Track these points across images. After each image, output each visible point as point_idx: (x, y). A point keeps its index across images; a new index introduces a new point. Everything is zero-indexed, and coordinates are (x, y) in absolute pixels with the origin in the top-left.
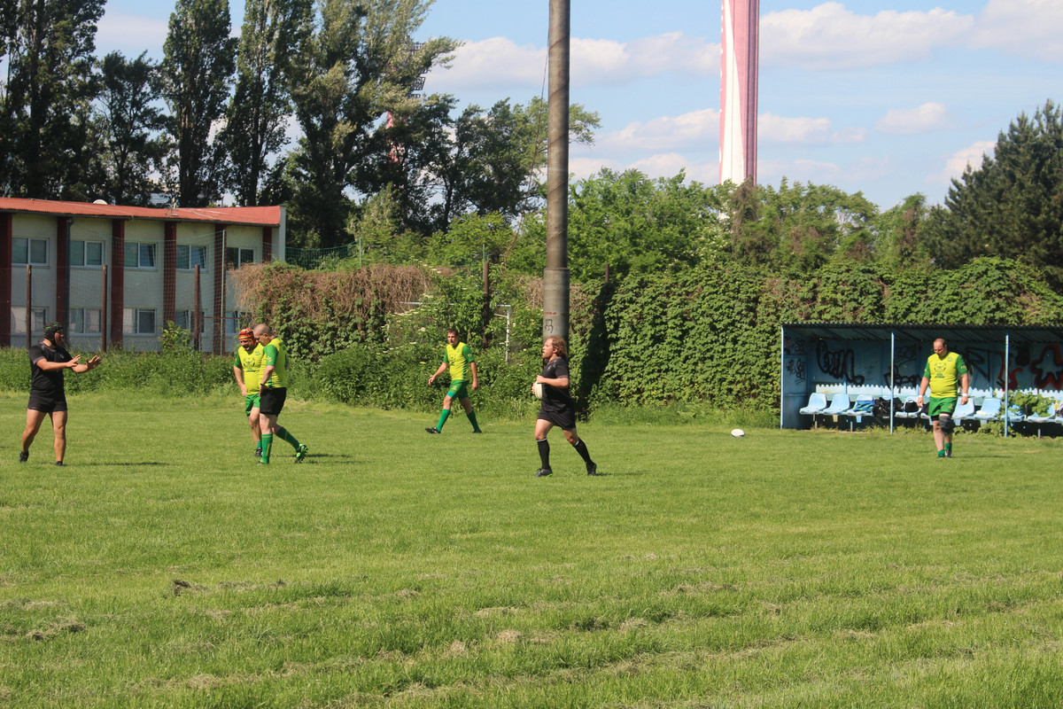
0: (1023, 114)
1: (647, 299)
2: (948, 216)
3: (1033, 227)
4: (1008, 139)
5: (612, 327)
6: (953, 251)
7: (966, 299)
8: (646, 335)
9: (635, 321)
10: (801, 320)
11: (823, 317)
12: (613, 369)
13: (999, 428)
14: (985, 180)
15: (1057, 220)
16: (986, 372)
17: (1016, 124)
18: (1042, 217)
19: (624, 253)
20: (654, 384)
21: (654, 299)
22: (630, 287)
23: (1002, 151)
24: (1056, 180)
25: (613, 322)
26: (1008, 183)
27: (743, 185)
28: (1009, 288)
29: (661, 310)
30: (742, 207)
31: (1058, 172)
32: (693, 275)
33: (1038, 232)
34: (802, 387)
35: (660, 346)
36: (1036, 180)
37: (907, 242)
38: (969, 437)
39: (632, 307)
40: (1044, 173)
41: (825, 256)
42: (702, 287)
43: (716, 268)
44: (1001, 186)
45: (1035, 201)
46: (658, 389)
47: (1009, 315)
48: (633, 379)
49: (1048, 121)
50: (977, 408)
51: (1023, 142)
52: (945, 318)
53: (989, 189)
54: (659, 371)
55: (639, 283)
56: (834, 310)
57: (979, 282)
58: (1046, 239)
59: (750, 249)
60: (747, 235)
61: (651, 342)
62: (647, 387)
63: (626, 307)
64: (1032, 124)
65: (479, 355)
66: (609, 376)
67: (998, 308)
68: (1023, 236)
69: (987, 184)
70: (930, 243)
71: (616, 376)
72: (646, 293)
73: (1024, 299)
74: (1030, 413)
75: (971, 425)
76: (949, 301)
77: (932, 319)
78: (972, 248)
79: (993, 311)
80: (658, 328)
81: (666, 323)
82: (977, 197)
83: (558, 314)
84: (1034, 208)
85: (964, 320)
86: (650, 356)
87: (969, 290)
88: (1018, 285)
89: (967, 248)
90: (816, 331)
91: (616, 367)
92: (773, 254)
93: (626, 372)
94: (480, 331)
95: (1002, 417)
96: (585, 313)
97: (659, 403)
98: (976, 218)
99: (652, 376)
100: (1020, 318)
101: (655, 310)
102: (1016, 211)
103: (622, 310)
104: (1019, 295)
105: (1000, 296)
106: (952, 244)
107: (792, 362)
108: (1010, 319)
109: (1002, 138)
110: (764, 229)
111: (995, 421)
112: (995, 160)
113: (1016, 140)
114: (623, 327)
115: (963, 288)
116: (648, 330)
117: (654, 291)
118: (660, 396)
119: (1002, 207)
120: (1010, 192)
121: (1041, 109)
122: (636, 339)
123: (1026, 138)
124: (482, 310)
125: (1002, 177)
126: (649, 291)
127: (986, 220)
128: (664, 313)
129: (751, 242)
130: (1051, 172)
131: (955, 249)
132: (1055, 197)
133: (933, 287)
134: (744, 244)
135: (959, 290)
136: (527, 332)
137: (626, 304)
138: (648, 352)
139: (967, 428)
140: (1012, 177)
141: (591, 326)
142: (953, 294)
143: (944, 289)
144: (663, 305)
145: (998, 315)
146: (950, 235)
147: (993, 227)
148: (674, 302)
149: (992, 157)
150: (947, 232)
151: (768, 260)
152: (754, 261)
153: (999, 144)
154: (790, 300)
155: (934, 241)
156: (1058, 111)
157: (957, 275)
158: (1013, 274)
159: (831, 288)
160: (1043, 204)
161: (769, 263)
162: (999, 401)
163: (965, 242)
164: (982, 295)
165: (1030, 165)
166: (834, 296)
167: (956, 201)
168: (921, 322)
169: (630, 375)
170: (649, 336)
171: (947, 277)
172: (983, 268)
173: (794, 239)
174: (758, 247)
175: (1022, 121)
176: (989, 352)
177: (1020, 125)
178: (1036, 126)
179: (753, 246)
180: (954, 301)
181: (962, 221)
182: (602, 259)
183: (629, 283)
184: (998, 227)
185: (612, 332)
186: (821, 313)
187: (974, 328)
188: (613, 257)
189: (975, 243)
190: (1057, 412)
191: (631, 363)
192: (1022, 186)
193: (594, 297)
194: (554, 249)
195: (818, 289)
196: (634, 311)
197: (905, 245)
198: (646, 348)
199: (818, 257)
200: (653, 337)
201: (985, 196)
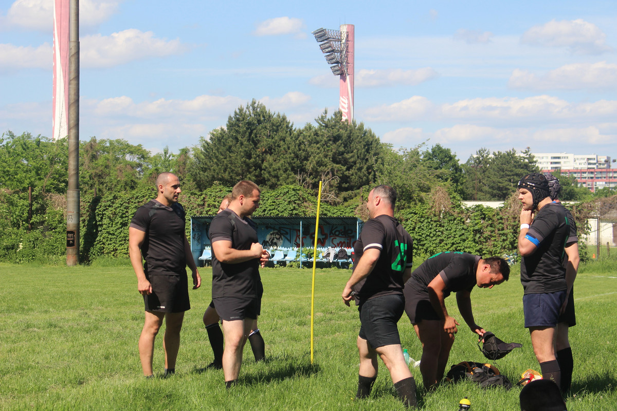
0: (241, 106)
1: (118, 205)
2: (203, 159)
3: (247, 165)
4: (233, 119)
5: (100, 219)
6: (206, 178)
7: (278, 205)
8: (118, 223)
9: (111, 216)
10: (198, 215)
11: (209, 213)
12: (100, 239)
13: (296, 264)
14: (222, 140)
15: (260, 162)
16: (289, 239)
17: (238, 111)
18: (252, 160)
19: (33, 179)
20: (122, 247)
21: (122, 205)
22: (109, 199)
23: (231, 126)
24: (259, 141)
25: (100, 216)
26: (234, 142)
27: (90, 142)
28: (299, 199)
29: (125, 210)
30: (91, 153)
31: (260, 137)
32: (141, 193)
33: (250, 168)
34: (199, 247)
35: (125, 228)
36: (249, 140)
37: (180, 173)
38: (282, 269)
39: (110, 209)
40: (253, 137)
41: (136, 180)
42: (147, 199)
43: (153, 190)
44: (231, 144)
45: (248, 152)
46: (125, 249)
47: (300, 212)
48: (111, 244)
49: (254, 110)
50: (285, 256)
51: (242, 121)
52: (269, 213)
53: (224, 145)
54: (125, 240)
55: (113, 197)
56: (215, 210)
57: (285, 197)
58: (254, 172)
59: (95, 176)
60: (94, 169)
61: (120, 226)
62: (119, 248)
63: (107, 209)
64: (246, 111)
65: (27, 233)
66: (98, 243)
67: (294, 209)
68: (242, 170)
69: (223, 143)
70: (194, 173)
71: (101, 243)
72: (117, 202)
73: (305, 204)
74: (311, 258)
75: (282, 263)
76: (271, 206)
77: (263, 214)
78: (216, 176)
79: (292, 210)
80: (124, 219)
81: (128, 217)
82: (218, 150)
83: (75, 212)
84: (249, 156)
85: (278, 214)
86: (120, 233)
87: (280, 200)
88: (303, 198)
89: (213, 177)
90: (206, 220)
91: (102, 239)
92: (107, 179)
93: (107, 241)
94: (27, 221)
95: (298, 259)
96: (85, 212)
97: (125, 256)
98: (218, 160)
99: (121, 242)
100: (305, 214)
101: (123, 211)
102: (239, 157)
103: (104, 210)
104: (303, 203)
105: (295, 203)
106: (206, 174)
107: (195, 235)
108: (300, 214)
109: (230, 118)
110: (102, 165)
111: (294, 262)
112: (227, 130)
113: (238, 120)
114: (105, 219)
115: (277, 199)
116: (119, 220)
117: (122, 201)
118: (126, 252)
119: (230, 154)
120: (236, 147)
121: (250, 103)
122: (112, 224)
123: (244, 119)
124: (28, 210)
125: (231, 139)
126: (118, 201)
127: (223, 162)
128: (127, 212)
129: (96, 172)
130: (256, 137)
131: (207, 177)
132: (259, 150)
133: (262, 199)
134: (92, 174)
135: (275, 200)
136: (54, 221)
137: (107, 207)
138: (119, 231)
139: (281, 265)
140: (237, 139)
141: (88, 218)
142: (273, 202)
143: (268, 200)
144: (127, 208)
145: (295, 212)
146: (204, 170)
147: (227, 166)
148: (132, 206)
149: (225, 128)
150: (202, 168)
151: (106, 183)
152: (97, 182)
153: (229, 121)
154: (192, 205)
155: (196, 172)
156: (258, 104)
157: (274, 193)
158: (300, 193)
159: (213, 199)
160: (253, 153)
161: (105, 185)
162: (295, 252)
163: (212, 173)
164: (286, 203)
165: (246, 132)
166: (214, 203)
167: (207, 152)
168: (258, 215)
169: (110, 243)
170: (120, 223)
171: (269, 194)
172: (286, 190)
173: (119, 171)
174: (100, 175)
175: (241, 110)
176: (290, 229)
177: (240, 112)
178: (248, 113)
179: (96, 175)
180: (273, 205)
181: (210, 162)
182: (21, 183)
183: (107, 197)
184: (229, 165)
185: (99, 221)
186: (207, 212)
187: (282, 218)
188: (27, 181)
189: (218, 174)
190: (323, 257)
191: (110, 236)
192: (242, 144)
193: (89, 204)
194: (72, 181)
195: (206, 200)
196: (111, 211)
197: (180, 175)
198: (119, 228)
199: (132, 181)
200: (121, 223)
201: (222, 149)
